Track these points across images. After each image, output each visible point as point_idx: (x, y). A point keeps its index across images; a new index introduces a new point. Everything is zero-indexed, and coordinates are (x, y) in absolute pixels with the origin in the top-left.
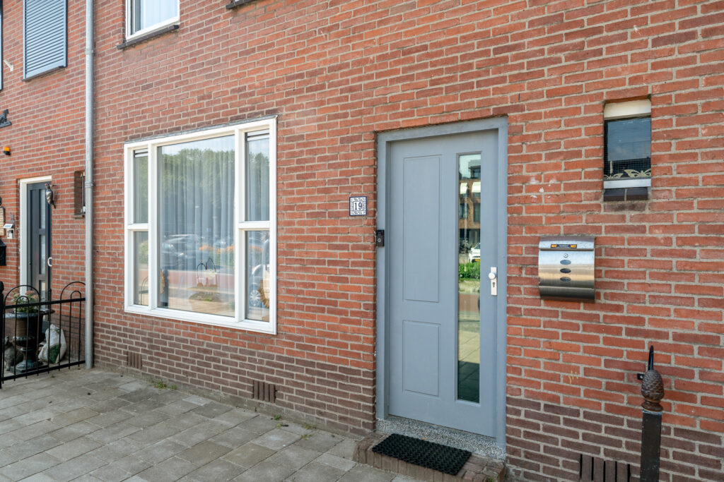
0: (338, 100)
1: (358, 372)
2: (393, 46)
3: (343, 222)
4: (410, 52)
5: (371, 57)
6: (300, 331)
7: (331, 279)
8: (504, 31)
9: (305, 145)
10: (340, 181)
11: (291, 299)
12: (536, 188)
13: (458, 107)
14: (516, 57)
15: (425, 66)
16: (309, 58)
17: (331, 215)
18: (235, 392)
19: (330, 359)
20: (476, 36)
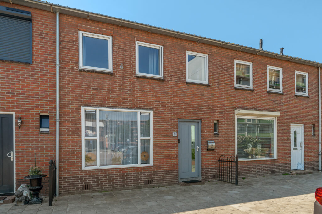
0: (169, 110)
2: (182, 102)
3: (171, 138)
4: (185, 104)
5: (177, 102)
6: (160, 164)
7: (168, 151)
8: (201, 105)
9: (161, 119)
10: (170, 128)
11: (157, 156)
12: (206, 133)
13: (194, 117)
15: (188, 107)
16: (162, 98)
17: (168, 136)
18: (139, 185)
19: (168, 169)
20: (197, 105)
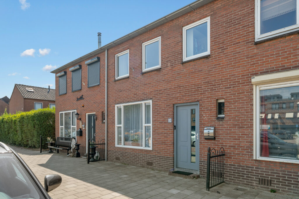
0: (166, 96)
1: (170, 158)
2: (177, 85)
3: (167, 124)
4: (180, 87)
5: (173, 87)
6: (158, 149)
7: (164, 137)
8: (198, 84)
9: (158, 106)
10: (166, 115)
11: (156, 142)
12: (205, 117)
13: (190, 99)
14: (201, 89)
15: (183, 90)
16: (159, 87)
17: (164, 122)
18: (143, 164)
19: (164, 155)
20: (193, 84)
